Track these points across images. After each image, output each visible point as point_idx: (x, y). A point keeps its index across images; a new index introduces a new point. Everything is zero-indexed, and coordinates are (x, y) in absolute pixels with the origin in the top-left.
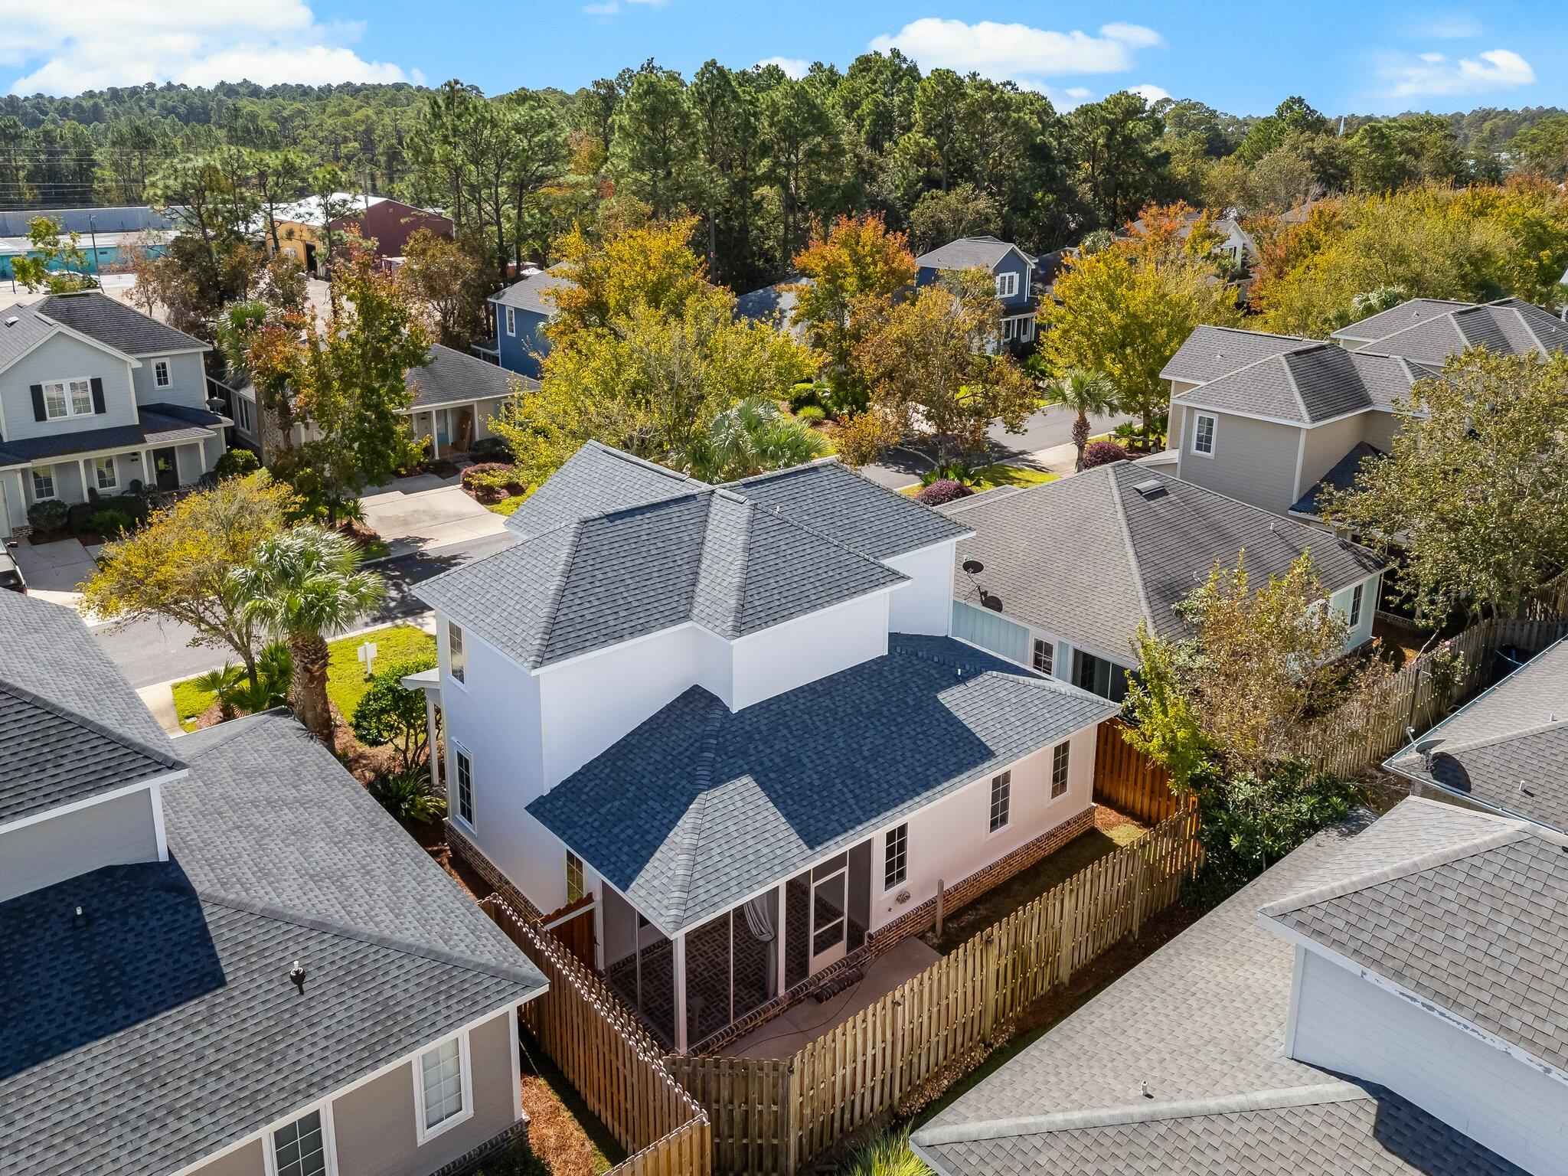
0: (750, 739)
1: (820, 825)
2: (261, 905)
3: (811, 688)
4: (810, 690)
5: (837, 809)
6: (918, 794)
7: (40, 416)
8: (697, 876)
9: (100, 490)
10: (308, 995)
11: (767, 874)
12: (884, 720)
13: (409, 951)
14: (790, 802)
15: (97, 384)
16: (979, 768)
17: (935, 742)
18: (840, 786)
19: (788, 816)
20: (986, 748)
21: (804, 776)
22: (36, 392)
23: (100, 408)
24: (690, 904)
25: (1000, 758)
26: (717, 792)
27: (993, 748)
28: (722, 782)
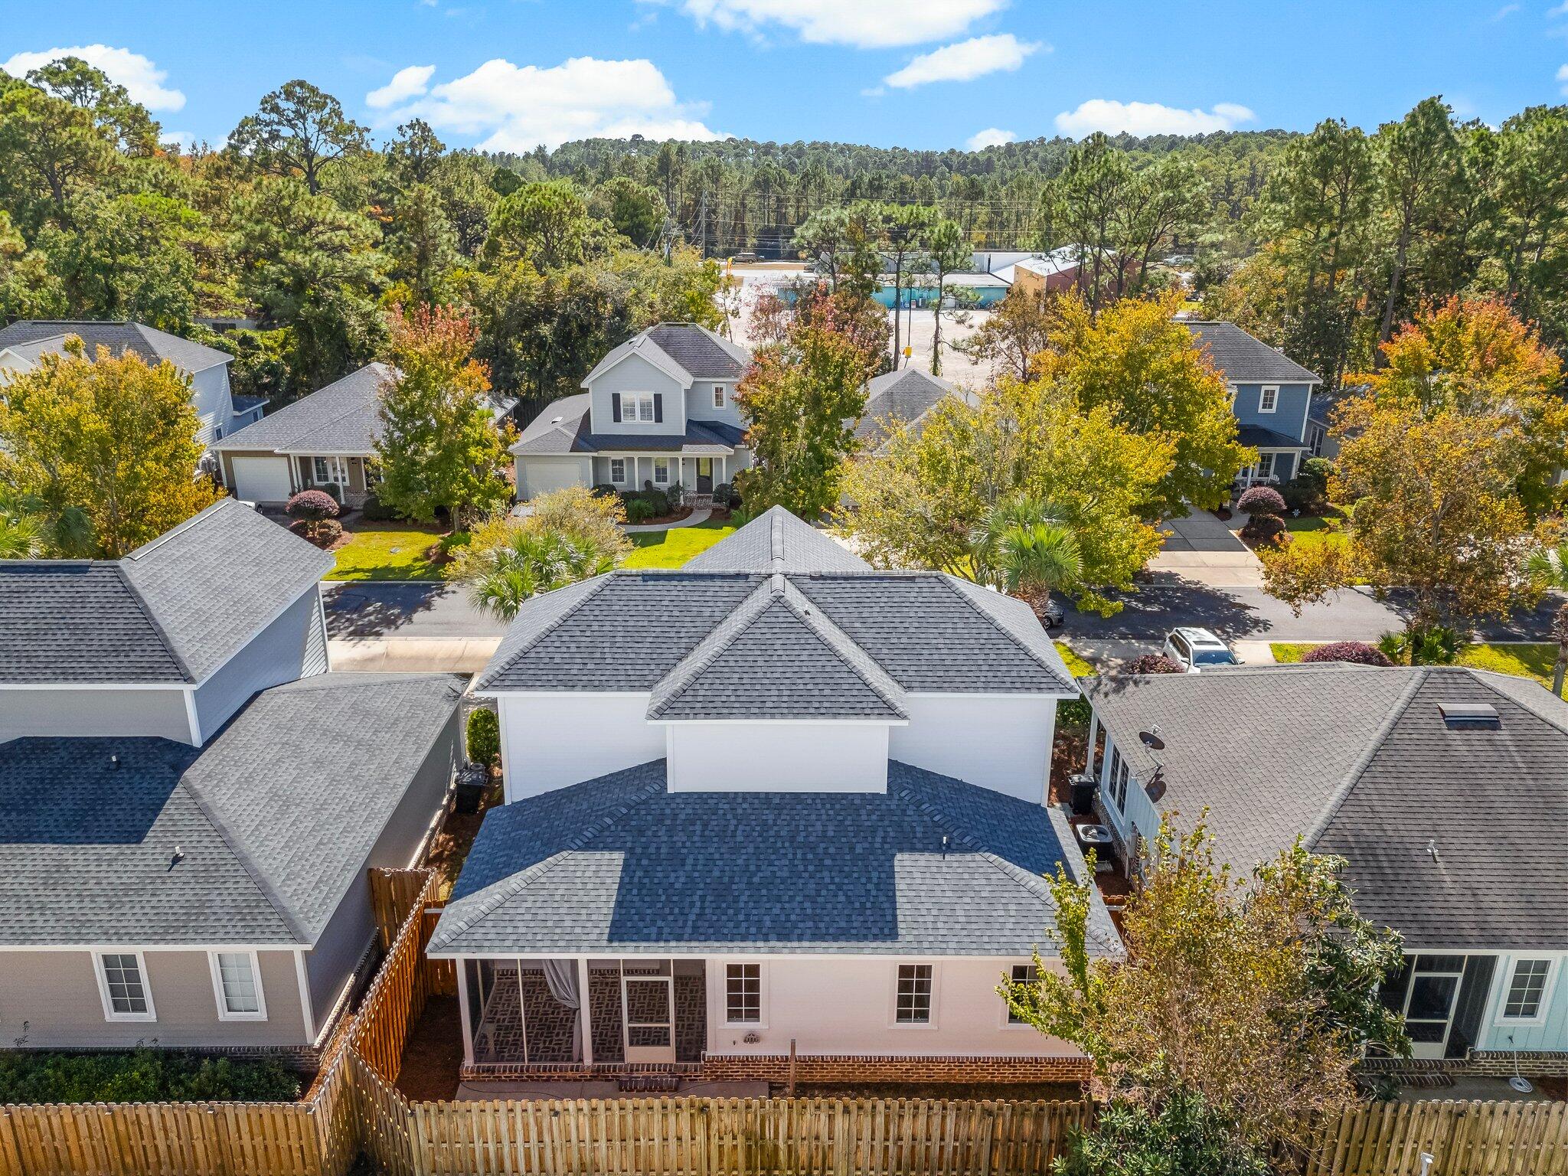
0: (660, 821)
1: (641, 924)
2: (206, 800)
3: (767, 797)
4: (766, 800)
5: (671, 918)
6: (766, 940)
7: (617, 418)
8: (491, 917)
9: (655, 484)
10: (171, 874)
11: (548, 943)
12: (810, 856)
13: (252, 874)
14: (635, 892)
15: (658, 398)
16: (861, 944)
17: (842, 898)
18: (696, 898)
19: (619, 904)
20: (895, 927)
21: (673, 875)
22: (616, 398)
23: (659, 419)
24: (463, 937)
25: (897, 945)
26: (580, 856)
27: (900, 931)
28: (596, 849)
